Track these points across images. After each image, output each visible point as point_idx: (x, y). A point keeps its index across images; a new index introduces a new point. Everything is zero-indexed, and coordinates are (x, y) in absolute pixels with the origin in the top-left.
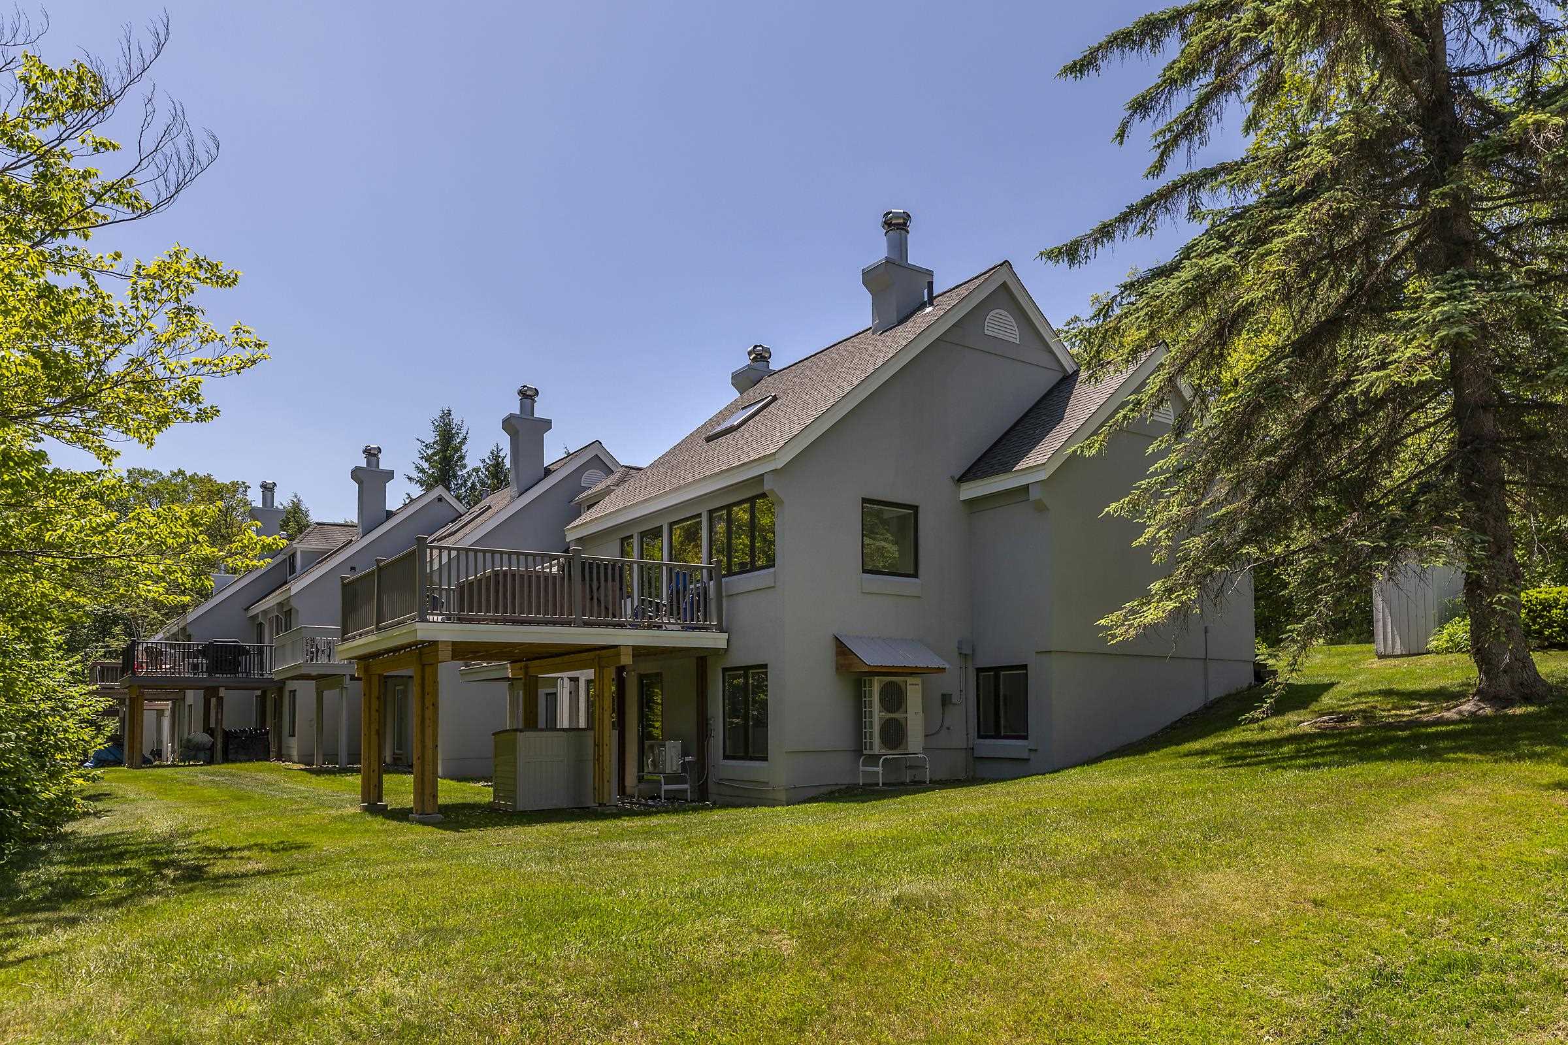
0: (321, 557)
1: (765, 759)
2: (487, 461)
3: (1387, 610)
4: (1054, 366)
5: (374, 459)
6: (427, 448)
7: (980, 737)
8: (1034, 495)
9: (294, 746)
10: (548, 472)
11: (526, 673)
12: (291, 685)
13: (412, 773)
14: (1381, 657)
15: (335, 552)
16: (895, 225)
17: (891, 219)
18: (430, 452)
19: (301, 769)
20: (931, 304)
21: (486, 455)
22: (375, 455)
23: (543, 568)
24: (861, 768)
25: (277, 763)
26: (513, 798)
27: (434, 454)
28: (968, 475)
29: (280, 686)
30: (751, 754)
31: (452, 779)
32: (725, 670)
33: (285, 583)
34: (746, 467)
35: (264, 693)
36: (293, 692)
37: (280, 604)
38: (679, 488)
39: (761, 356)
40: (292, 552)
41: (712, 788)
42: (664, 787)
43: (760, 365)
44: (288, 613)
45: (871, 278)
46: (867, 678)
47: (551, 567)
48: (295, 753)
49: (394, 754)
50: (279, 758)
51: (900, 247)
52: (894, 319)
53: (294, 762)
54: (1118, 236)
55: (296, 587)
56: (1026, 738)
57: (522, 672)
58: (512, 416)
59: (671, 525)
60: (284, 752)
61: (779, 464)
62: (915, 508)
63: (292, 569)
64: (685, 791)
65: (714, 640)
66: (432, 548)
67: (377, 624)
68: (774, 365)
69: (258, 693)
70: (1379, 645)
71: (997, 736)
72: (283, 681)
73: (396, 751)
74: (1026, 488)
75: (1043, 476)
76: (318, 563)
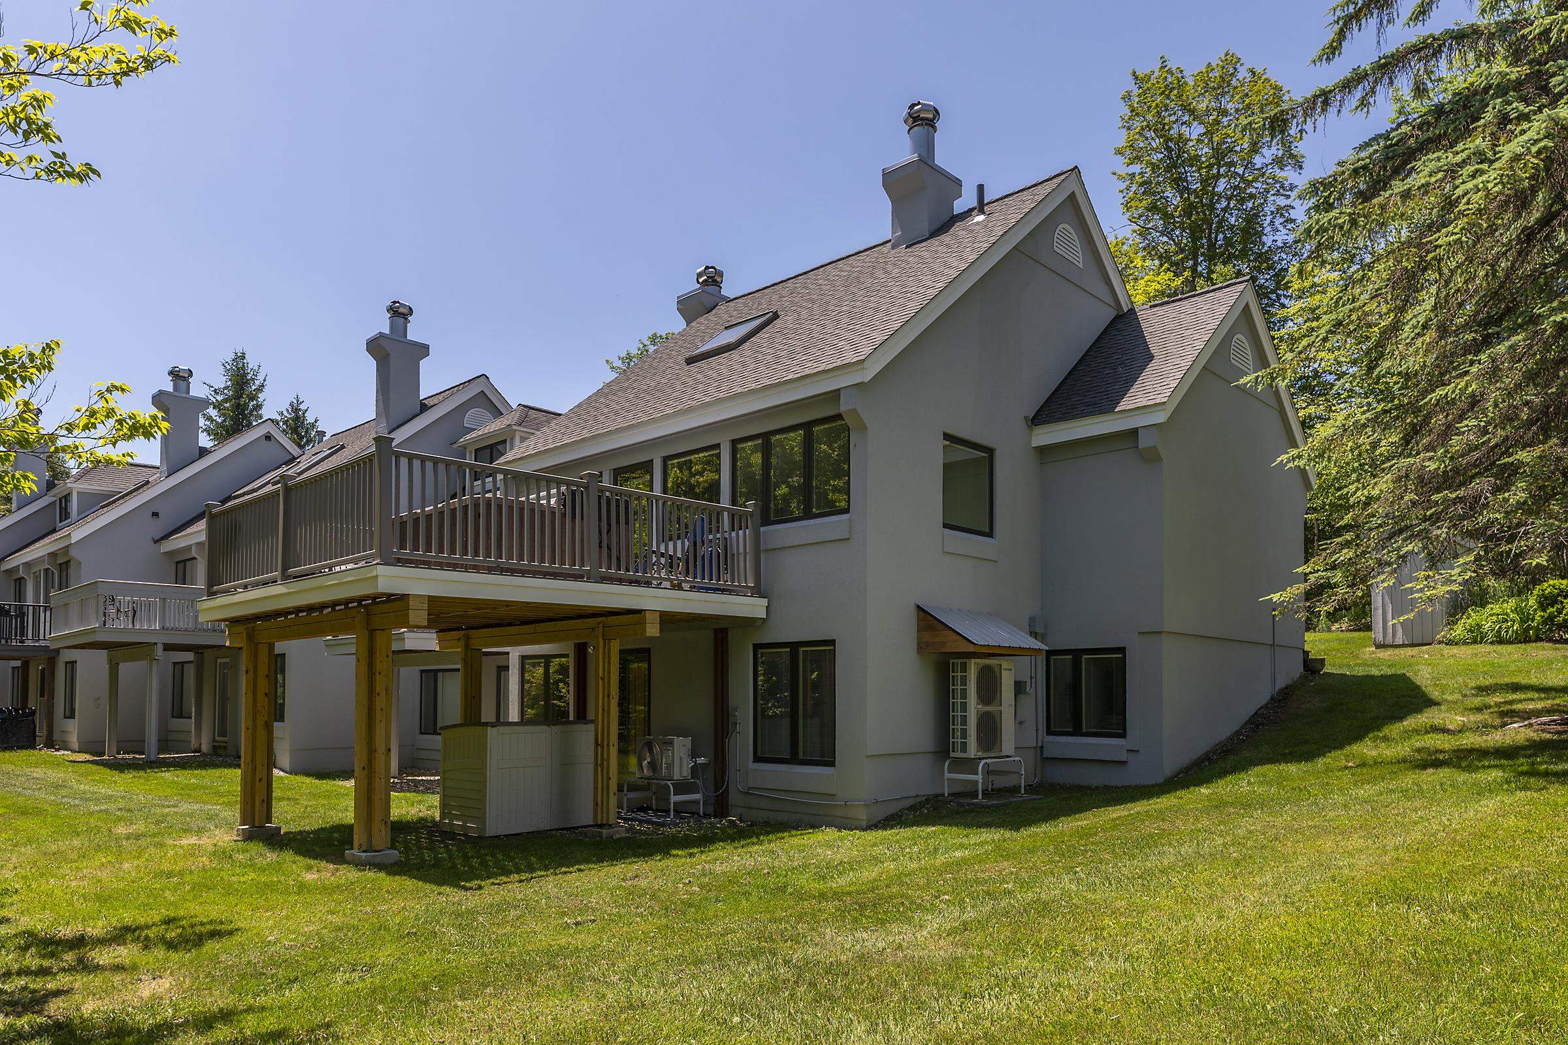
0: (105, 500)
1: (832, 764)
2: (285, 413)
3: (1386, 597)
4: (1111, 301)
5: (182, 384)
6: (217, 394)
7: (1050, 732)
8: (1144, 442)
9: (72, 730)
10: (424, 407)
11: (467, 646)
12: (67, 655)
13: (238, 766)
14: (1379, 646)
15: (122, 497)
16: (923, 119)
17: (919, 111)
18: (220, 398)
19: (88, 761)
20: (982, 211)
21: (284, 406)
22: (185, 379)
23: (539, 498)
24: (947, 775)
25: (45, 752)
26: (481, 819)
27: (225, 401)
28: (1041, 417)
29: (52, 657)
30: (801, 756)
31: (308, 775)
32: (756, 647)
33: (54, 531)
34: (808, 381)
35: (26, 664)
36: (72, 664)
37: (53, 555)
38: (691, 410)
39: (712, 279)
40: (65, 493)
41: (734, 797)
42: (674, 799)
43: (711, 289)
44: (65, 566)
45: (893, 181)
46: (959, 661)
47: (549, 497)
48: (74, 740)
49: (214, 741)
50: (50, 744)
51: (926, 149)
52: (926, 232)
53: (73, 751)
54: (1332, 110)
55: (78, 533)
56: (1123, 735)
57: (462, 643)
58: (381, 335)
59: (666, 459)
60: (56, 737)
61: (867, 376)
62: (990, 451)
63: (65, 514)
64: (697, 802)
65: (751, 607)
66: (398, 456)
67: (284, 570)
68: (728, 290)
69: (18, 663)
70: (1377, 633)
71: (1077, 731)
72: (57, 651)
73: (217, 738)
74: (1134, 433)
75: (1161, 417)
76: (102, 507)
